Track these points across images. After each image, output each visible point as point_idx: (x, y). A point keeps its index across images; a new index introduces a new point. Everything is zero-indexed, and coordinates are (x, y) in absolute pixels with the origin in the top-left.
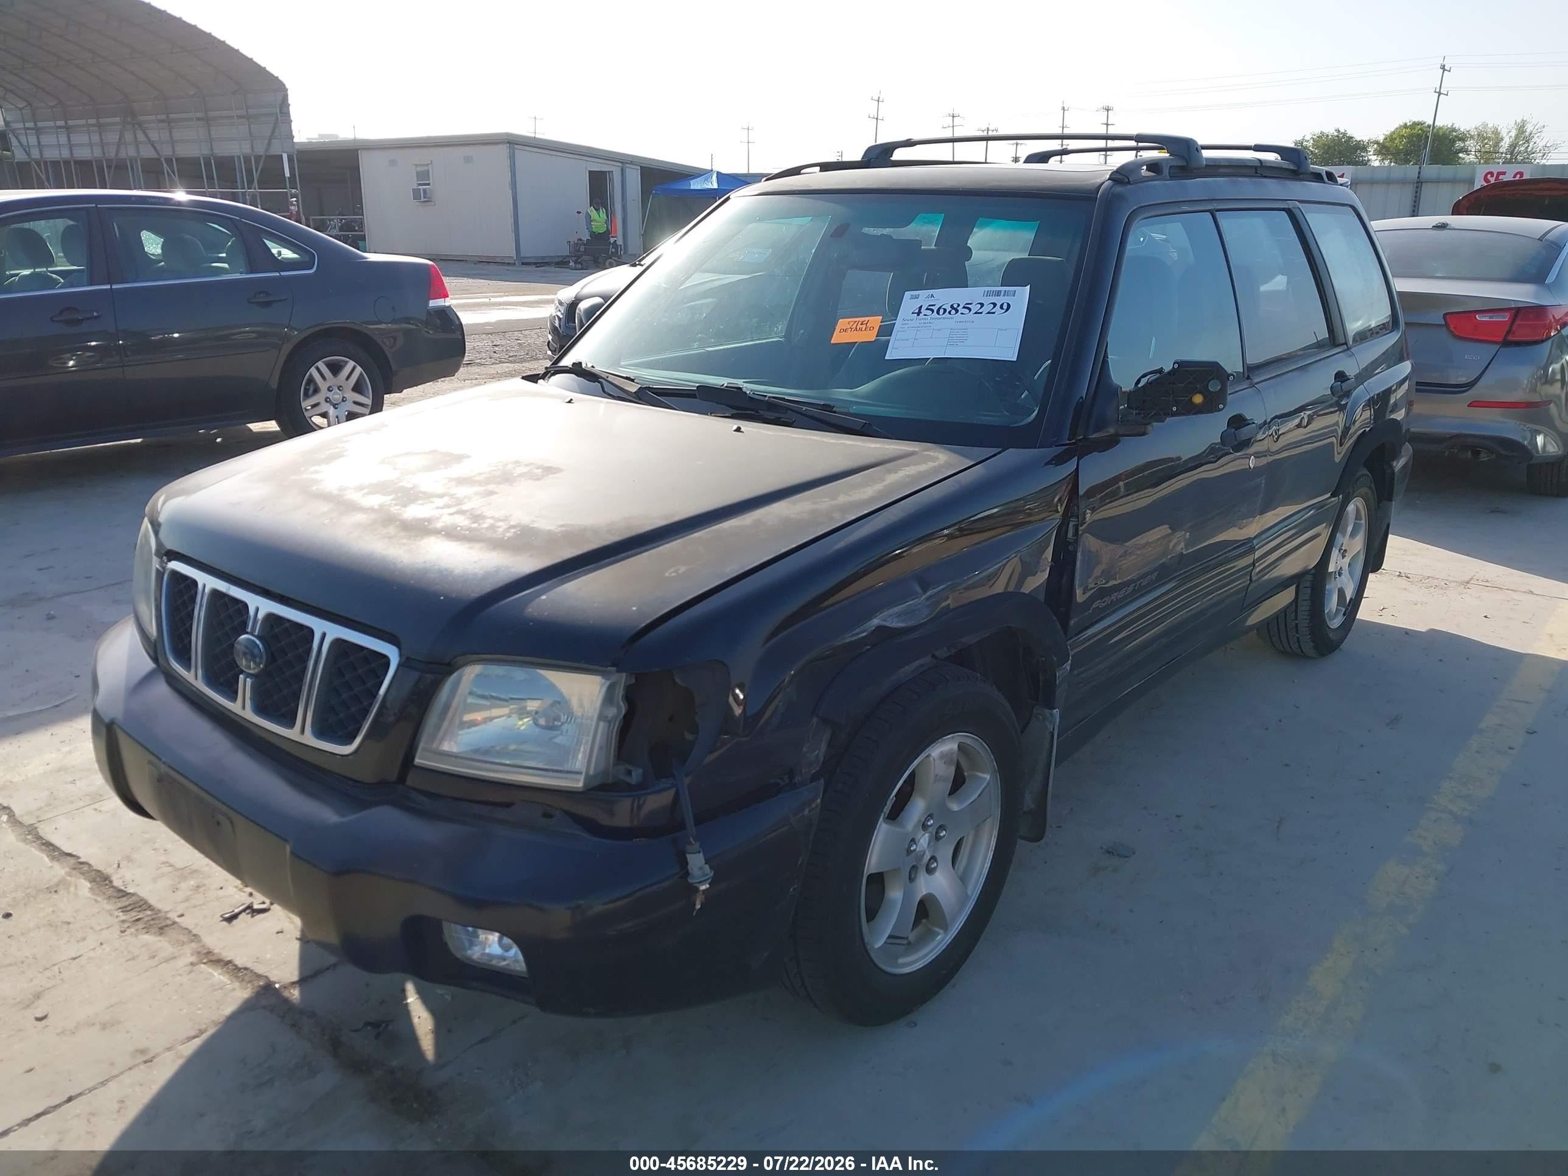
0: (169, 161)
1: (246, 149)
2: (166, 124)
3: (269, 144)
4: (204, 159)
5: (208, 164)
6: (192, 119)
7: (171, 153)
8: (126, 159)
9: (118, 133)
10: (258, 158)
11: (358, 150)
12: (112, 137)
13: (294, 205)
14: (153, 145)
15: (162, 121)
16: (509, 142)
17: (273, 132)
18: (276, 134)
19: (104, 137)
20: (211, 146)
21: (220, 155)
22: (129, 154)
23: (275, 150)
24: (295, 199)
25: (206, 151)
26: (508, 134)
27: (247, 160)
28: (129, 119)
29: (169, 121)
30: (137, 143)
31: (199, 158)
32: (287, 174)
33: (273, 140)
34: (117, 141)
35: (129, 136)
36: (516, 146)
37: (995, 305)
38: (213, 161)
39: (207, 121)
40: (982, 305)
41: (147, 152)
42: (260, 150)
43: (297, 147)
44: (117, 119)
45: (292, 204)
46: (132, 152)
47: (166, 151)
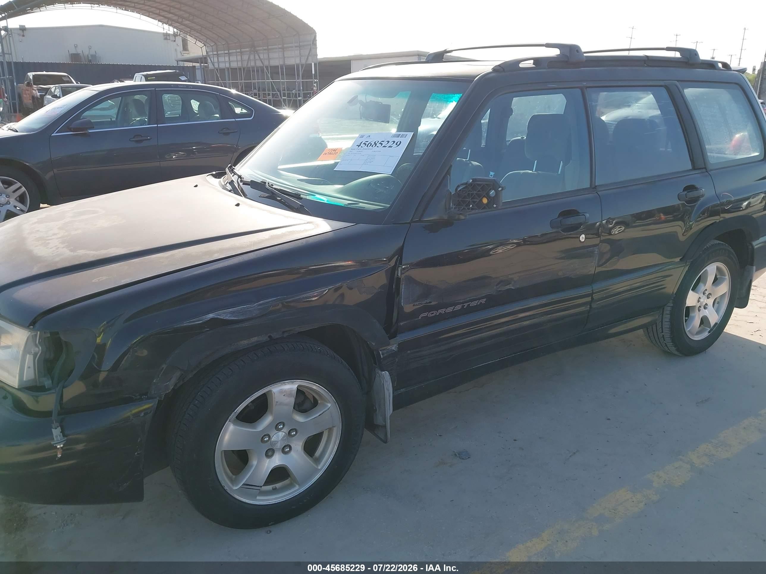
0: (267, 67)
1: (298, 61)
2: (267, 51)
3: (307, 59)
4: (280, 66)
5: (282, 68)
6: (276, 48)
7: (268, 64)
8: (250, 67)
9: (248, 55)
10: (302, 65)
11: (351, 60)
12: (246, 57)
13: (316, 87)
14: (261, 61)
15: (265, 50)
16: (418, 55)
17: (309, 53)
18: (310, 54)
19: (242, 58)
20: (284, 60)
21: (287, 64)
22: (252, 65)
23: (309, 61)
24: (316, 84)
25: (281, 63)
26: (418, 51)
27: (298, 66)
28: (253, 49)
29: (268, 50)
30: (255, 60)
31: (278, 66)
32: (313, 73)
33: (309, 57)
34: (247, 59)
35: (252, 57)
36: (422, 57)
37: (394, 142)
38: (284, 67)
39: (283, 49)
40: (388, 142)
41: (259, 64)
42: (303, 62)
43: (319, 60)
44: (248, 49)
45: (314, 87)
46: (252, 64)
47: (266, 63)
